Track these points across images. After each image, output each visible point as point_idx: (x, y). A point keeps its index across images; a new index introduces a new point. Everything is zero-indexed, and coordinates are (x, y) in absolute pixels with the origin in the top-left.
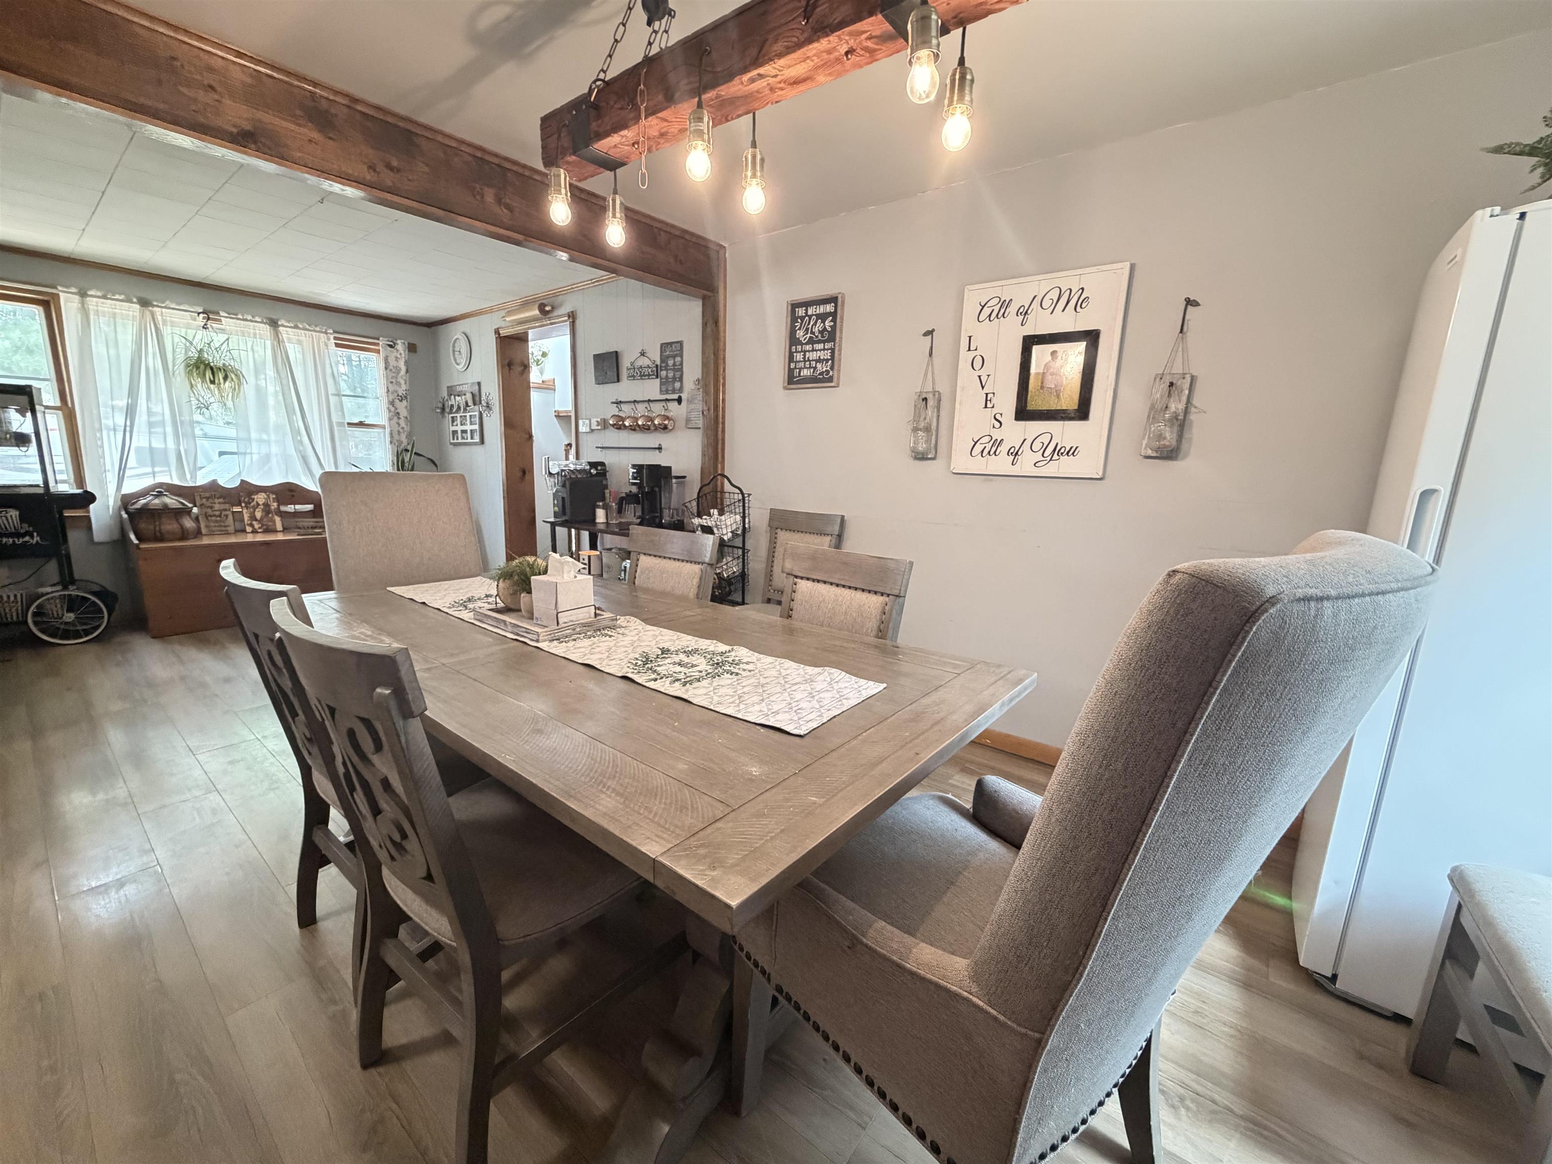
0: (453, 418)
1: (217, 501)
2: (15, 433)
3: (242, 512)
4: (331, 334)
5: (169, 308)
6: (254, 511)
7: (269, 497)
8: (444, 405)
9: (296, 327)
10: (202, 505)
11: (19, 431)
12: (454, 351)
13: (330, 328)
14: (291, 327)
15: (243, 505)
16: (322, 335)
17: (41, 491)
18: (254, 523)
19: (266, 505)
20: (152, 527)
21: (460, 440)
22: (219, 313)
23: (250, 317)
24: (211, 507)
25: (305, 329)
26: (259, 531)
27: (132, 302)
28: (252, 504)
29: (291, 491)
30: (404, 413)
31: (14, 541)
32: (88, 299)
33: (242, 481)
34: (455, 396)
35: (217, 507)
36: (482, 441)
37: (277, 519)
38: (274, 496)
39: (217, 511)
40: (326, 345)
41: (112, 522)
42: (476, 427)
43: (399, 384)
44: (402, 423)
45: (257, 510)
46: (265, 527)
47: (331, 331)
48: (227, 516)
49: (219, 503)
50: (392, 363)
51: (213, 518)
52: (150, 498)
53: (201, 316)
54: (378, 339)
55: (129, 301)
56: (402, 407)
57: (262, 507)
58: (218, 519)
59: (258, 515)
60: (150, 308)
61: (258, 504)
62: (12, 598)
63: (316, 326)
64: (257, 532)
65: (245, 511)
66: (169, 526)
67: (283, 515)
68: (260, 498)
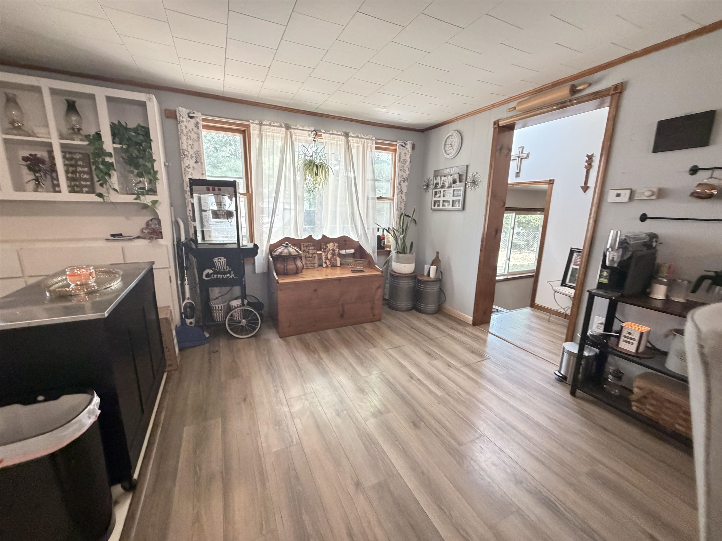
0: (436, 192)
1: (311, 248)
2: (227, 211)
3: (321, 254)
4: (374, 140)
5: (298, 129)
6: (327, 254)
7: (335, 245)
8: (428, 184)
9: (357, 137)
10: (304, 250)
11: (229, 209)
12: (445, 145)
13: (373, 136)
14: (355, 137)
15: (323, 250)
16: (370, 141)
17: (236, 246)
18: (327, 261)
19: (333, 250)
20: (282, 266)
21: (441, 207)
22: (321, 131)
23: (335, 132)
24: (308, 252)
25: (361, 138)
26: (329, 266)
27: (282, 127)
28: (327, 250)
29: (345, 241)
30: (405, 190)
31: (223, 277)
32: (263, 127)
33: (324, 236)
34: (441, 177)
35: (311, 252)
36: (463, 208)
37: (338, 259)
38: (337, 245)
39: (310, 254)
40: (371, 148)
41: (264, 262)
42: (461, 198)
43: (404, 171)
44: (403, 196)
45: (329, 253)
46: (332, 264)
47: (374, 138)
48: (315, 257)
49: (312, 249)
50: (403, 157)
51: (309, 259)
52: (282, 248)
53: (313, 133)
54: (397, 142)
55: (281, 126)
56: (405, 185)
57: (331, 251)
58: (311, 259)
59: (329, 256)
60: (290, 130)
61: (329, 250)
62: (220, 308)
63: (367, 136)
64: (328, 267)
65: (323, 254)
66: (291, 266)
67: (341, 256)
68: (331, 246)
